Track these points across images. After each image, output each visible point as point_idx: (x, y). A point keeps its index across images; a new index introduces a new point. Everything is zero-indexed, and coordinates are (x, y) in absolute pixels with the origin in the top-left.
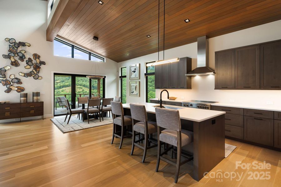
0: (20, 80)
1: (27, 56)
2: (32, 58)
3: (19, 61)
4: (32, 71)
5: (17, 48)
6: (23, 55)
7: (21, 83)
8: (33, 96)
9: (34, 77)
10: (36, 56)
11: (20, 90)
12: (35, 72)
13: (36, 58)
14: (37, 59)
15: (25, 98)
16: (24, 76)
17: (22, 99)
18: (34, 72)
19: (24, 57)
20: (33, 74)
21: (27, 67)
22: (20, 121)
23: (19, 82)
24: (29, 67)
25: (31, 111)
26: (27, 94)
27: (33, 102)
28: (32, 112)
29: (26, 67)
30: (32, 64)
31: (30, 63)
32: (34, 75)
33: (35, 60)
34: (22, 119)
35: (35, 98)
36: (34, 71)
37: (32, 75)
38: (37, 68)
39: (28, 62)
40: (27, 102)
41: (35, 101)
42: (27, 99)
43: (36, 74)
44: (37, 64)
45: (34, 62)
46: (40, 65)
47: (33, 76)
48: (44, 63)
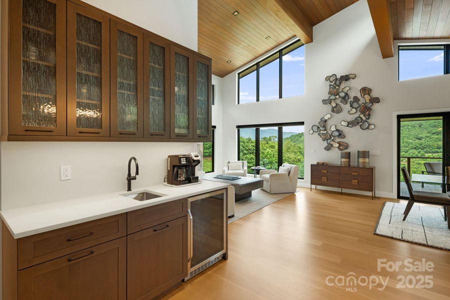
0: (342, 132)
1: (352, 95)
2: (359, 95)
3: (342, 105)
4: (359, 117)
5: (339, 86)
6: (347, 94)
7: (344, 137)
8: (358, 157)
9: (361, 126)
10: (366, 91)
11: (343, 146)
12: (364, 118)
13: (364, 95)
14: (367, 96)
15: (347, 160)
16: (348, 126)
17: (344, 160)
18: (361, 118)
19: (347, 98)
20: (360, 121)
21: (352, 112)
22: (342, 193)
23: (341, 134)
24: (354, 110)
25: (353, 181)
26: (349, 153)
27: (358, 166)
28: (355, 182)
29: (350, 112)
30: (358, 106)
31: (355, 105)
32: (362, 123)
33: (364, 97)
34: (344, 191)
35: (361, 160)
36: (362, 116)
37: (358, 123)
38: (366, 110)
39: (352, 103)
40: (349, 165)
41: (361, 166)
42: (349, 161)
43: (365, 121)
44: (367, 104)
45: (362, 101)
46: (371, 104)
47: (360, 124)
48: (376, 100)
